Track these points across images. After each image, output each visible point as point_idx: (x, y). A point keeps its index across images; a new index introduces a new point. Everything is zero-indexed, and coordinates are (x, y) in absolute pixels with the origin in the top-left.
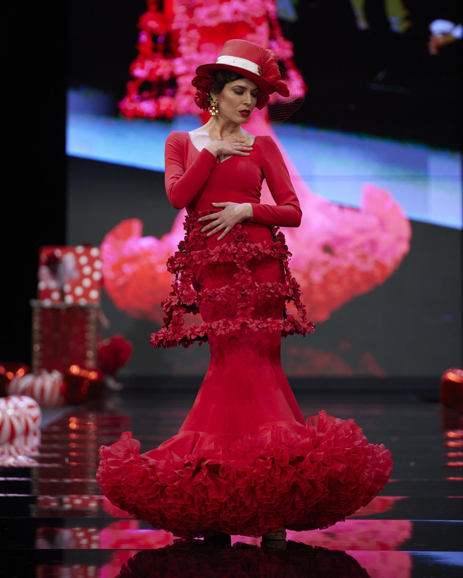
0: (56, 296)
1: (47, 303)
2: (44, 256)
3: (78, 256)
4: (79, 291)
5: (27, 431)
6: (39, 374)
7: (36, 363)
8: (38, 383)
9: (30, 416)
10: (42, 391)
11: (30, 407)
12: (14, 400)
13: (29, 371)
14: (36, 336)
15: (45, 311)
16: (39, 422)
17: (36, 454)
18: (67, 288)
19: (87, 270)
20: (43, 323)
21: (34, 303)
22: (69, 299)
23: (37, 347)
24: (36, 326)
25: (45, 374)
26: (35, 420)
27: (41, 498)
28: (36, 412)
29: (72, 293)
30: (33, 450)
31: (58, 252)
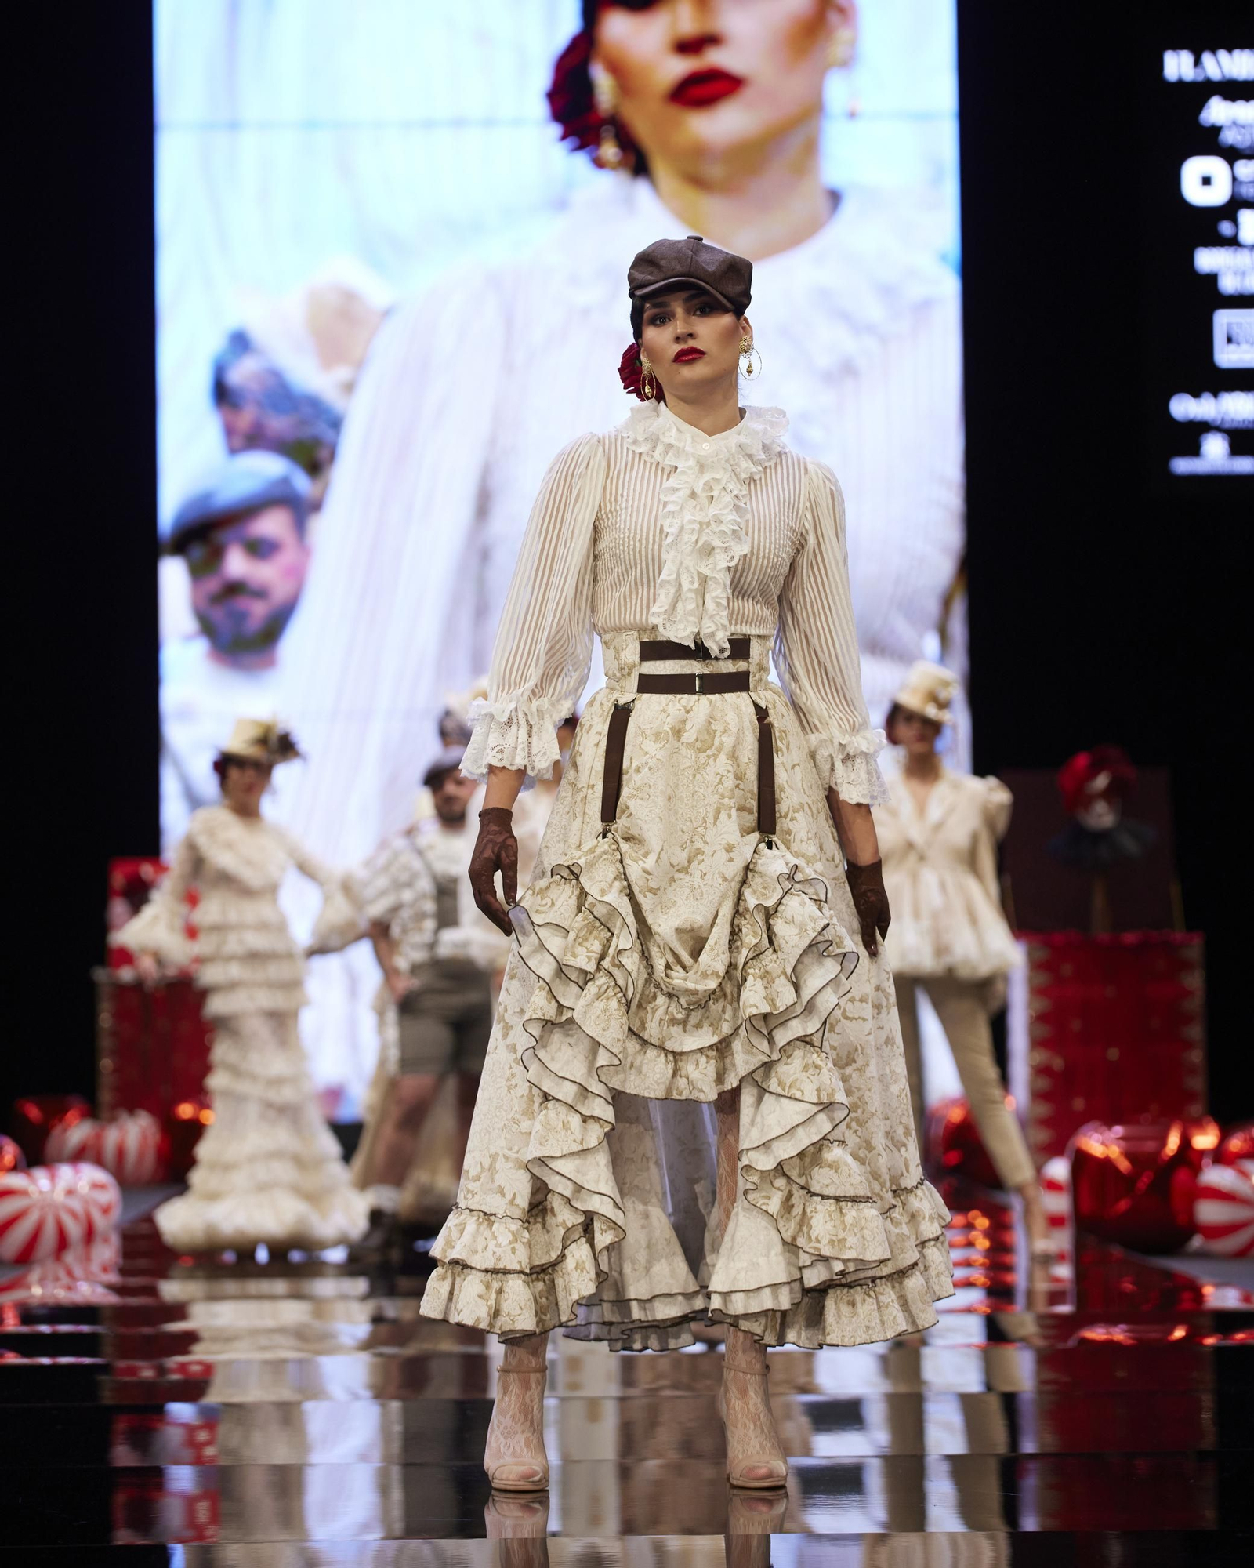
1: (126, 974)
2: (118, 879)
5: (90, 1234)
6: (113, 1119)
7: (106, 1096)
8: (112, 1137)
9: (96, 1203)
10: (121, 1152)
11: (96, 1186)
12: (65, 1172)
13: (92, 1112)
14: (106, 1043)
15: (123, 991)
16: (116, 1214)
17: (113, 1278)
20: (119, 1015)
21: (101, 975)
23: (106, 1064)
24: (105, 1019)
25: (124, 1116)
26: (106, 1210)
27: (122, 1364)
28: (111, 1195)
30: (105, 1269)
31: (146, 870)
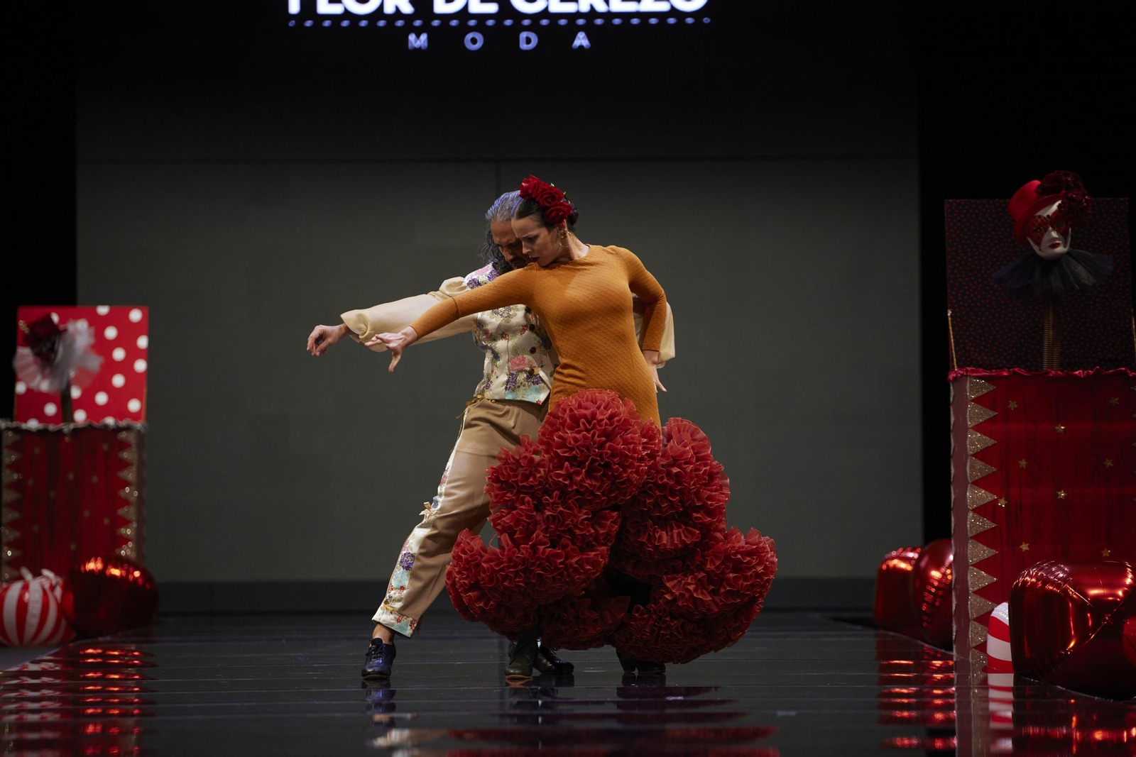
0: (50, 409)
1: (33, 424)
2: (23, 324)
3: (98, 325)
4: (101, 398)
6: (15, 577)
8: (13, 594)
14: (7, 497)
18: (76, 393)
19: (119, 354)
20: (22, 466)
22: (80, 416)
25: (27, 575)
29: (86, 402)
31: (59, 316)
